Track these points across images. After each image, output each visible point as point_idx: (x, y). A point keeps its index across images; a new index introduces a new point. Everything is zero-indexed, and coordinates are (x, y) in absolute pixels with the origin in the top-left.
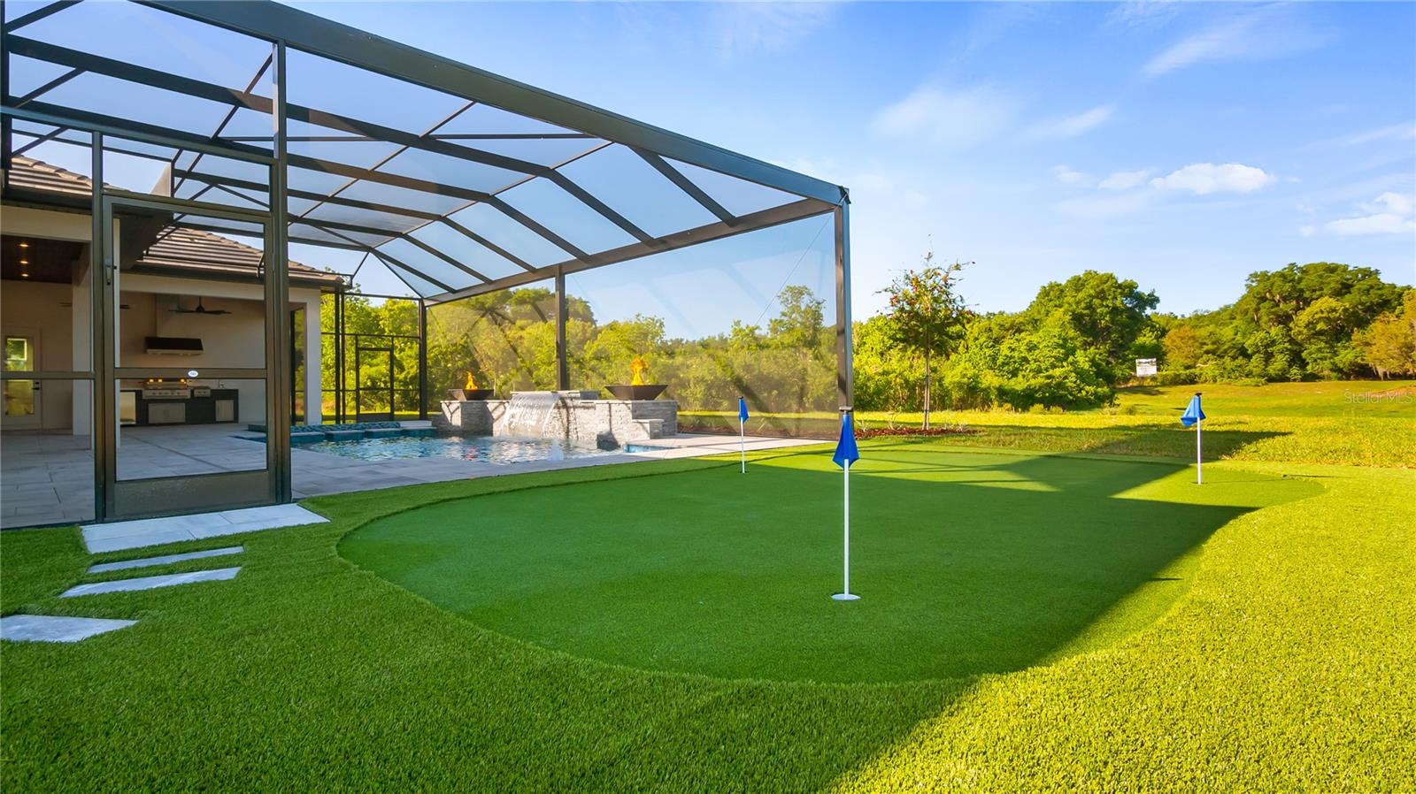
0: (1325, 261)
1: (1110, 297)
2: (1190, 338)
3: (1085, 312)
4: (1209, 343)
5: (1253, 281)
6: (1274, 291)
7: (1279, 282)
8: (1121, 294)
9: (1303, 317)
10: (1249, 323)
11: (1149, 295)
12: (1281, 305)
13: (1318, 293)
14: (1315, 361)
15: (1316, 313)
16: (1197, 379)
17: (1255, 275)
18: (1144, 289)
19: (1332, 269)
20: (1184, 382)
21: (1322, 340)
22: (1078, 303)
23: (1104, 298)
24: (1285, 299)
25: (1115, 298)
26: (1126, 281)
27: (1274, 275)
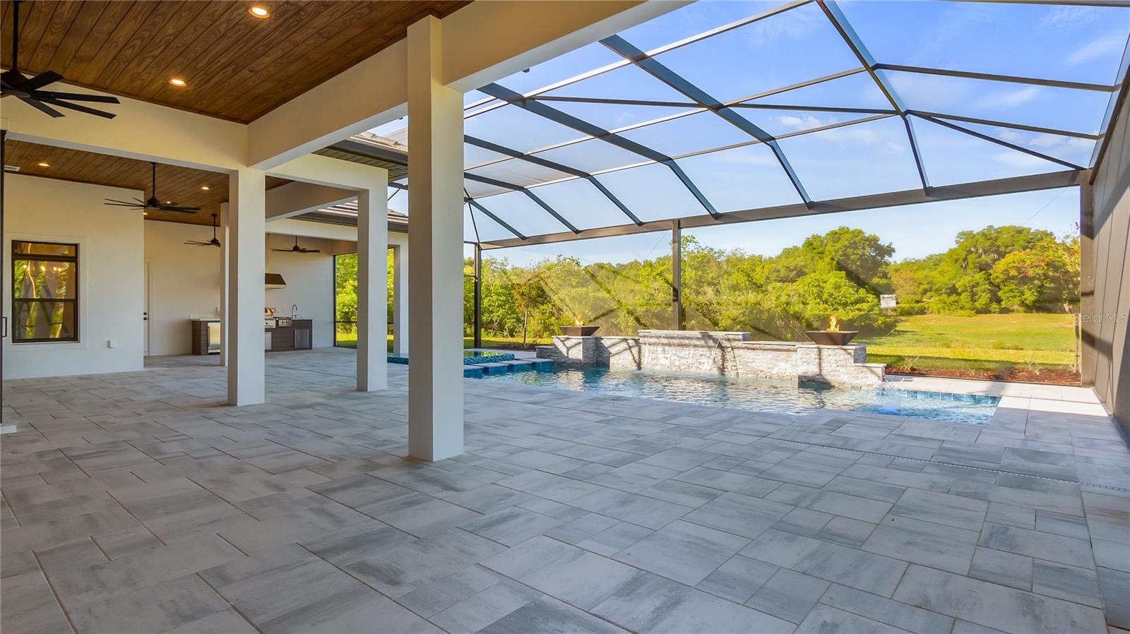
0: (1014, 225)
1: (860, 247)
2: (910, 280)
3: (842, 258)
4: (925, 283)
5: (961, 238)
6: (978, 247)
7: (982, 239)
8: (868, 245)
9: (1000, 267)
10: (959, 270)
11: (887, 246)
12: (983, 257)
13: (1010, 248)
14: (1008, 298)
15: (1010, 263)
16: (926, 311)
17: (963, 234)
18: (884, 242)
19: (1020, 231)
20: (917, 313)
21: (1013, 283)
22: (837, 251)
23: (856, 248)
24: (985, 252)
25: (864, 248)
26: (870, 235)
27: (978, 234)
